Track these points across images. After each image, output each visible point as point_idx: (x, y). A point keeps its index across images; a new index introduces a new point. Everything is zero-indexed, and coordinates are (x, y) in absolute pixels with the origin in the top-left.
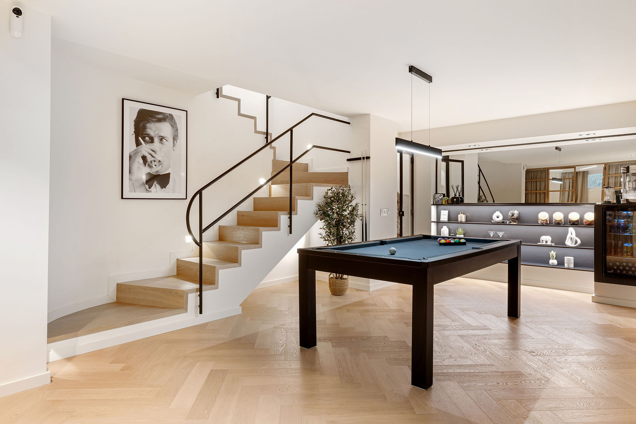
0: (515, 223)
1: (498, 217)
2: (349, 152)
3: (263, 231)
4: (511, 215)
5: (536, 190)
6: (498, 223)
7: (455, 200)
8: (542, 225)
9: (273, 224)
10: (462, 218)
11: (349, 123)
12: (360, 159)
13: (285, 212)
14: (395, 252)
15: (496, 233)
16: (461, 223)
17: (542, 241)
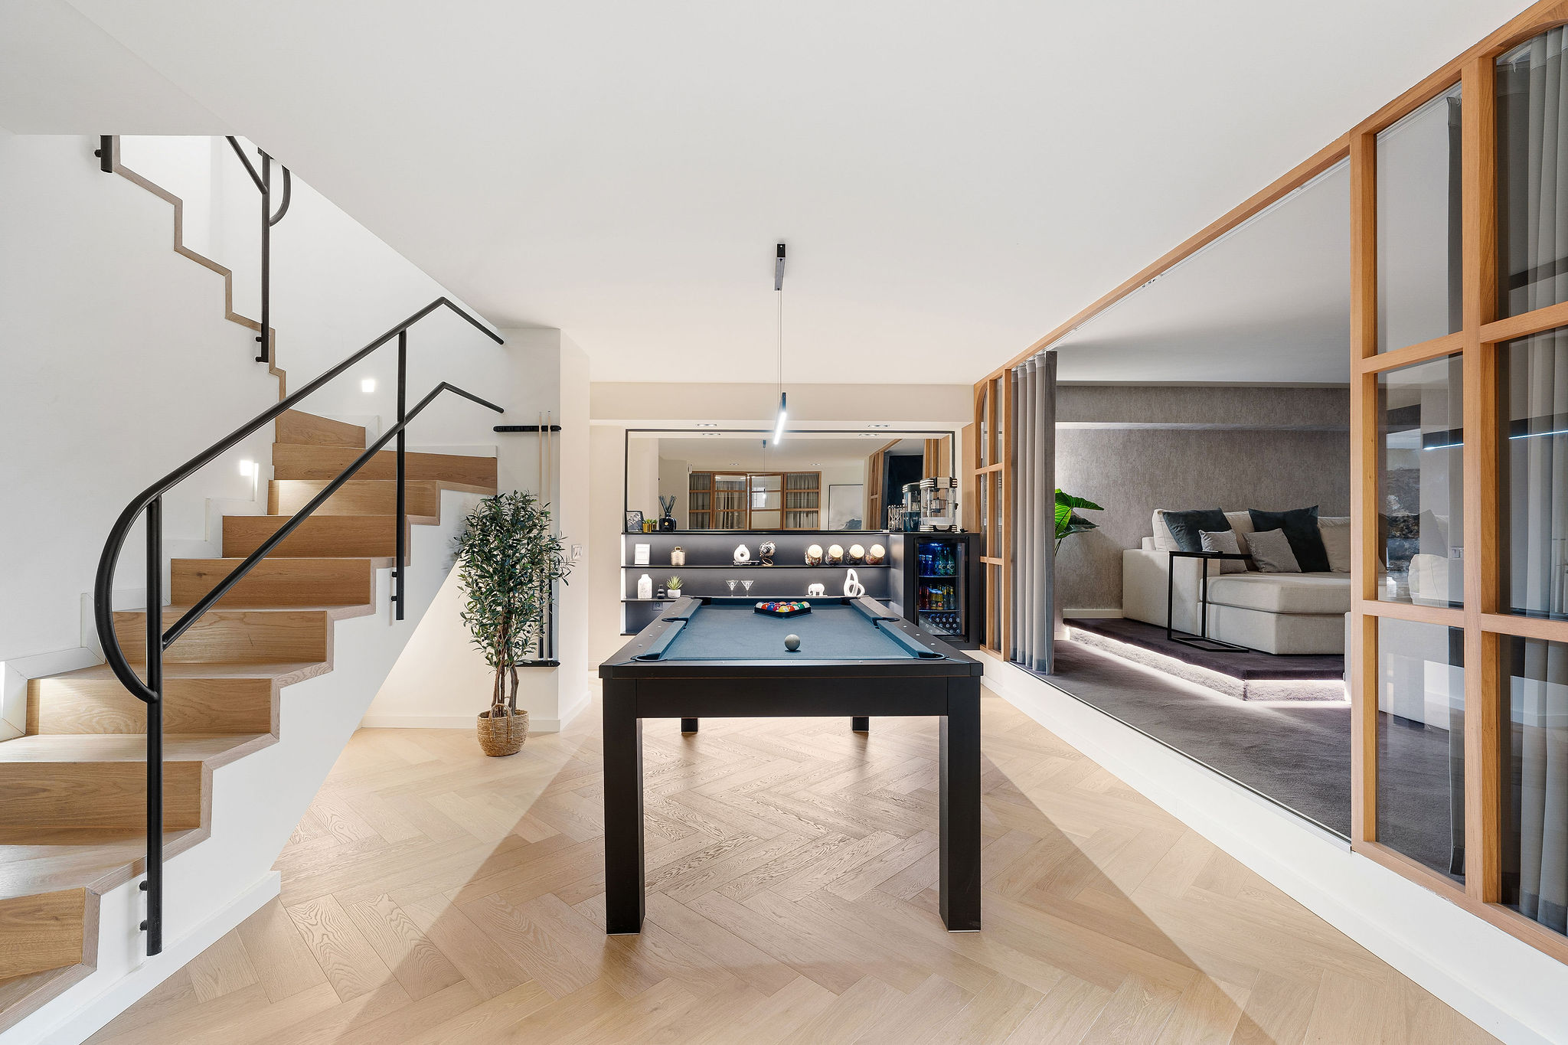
0: (770, 565)
1: (742, 555)
2: (501, 411)
3: (336, 620)
4: (765, 551)
5: (697, 509)
6: (745, 566)
7: (666, 524)
8: (813, 566)
9: (358, 596)
10: (678, 557)
11: (501, 342)
12: (534, 429)
13: (384, 560)
14: (798, 643)
15: (740, 583)
16: (678, 567)
17: (811, 592)
